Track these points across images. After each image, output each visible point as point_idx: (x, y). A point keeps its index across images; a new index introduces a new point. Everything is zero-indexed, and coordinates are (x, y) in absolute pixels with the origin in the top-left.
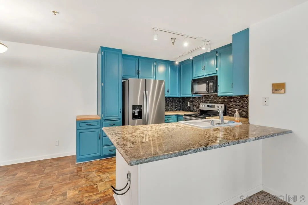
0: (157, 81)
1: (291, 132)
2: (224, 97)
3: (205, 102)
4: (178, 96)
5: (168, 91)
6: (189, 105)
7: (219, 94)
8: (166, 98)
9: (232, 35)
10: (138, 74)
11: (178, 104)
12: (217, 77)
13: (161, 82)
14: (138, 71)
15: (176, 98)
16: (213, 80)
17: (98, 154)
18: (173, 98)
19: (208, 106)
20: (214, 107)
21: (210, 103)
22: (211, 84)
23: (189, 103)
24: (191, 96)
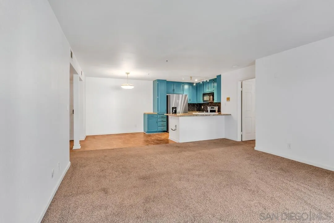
0: (184, 95)
1: (231, 115)
2: (217, 103)
3: (210, 106)
4: (196, 102)
5: (190, 100)
6: (202, 108)
7: (215, 101)
8: (188, 104)
9: (217, 76)
10: (174, 91)
11: (197, 107)
12: (213, 93)
13: (186, 95)
14: (174, 90)
15: (195, 104)
16: (212, 94)
17: (156, 130)
18: (193, 104)
19: (211, 108)
20: (213, 108)
21: (213, 106)
22: (211, 97)
23: (202, 107)
24: (202, 102)
